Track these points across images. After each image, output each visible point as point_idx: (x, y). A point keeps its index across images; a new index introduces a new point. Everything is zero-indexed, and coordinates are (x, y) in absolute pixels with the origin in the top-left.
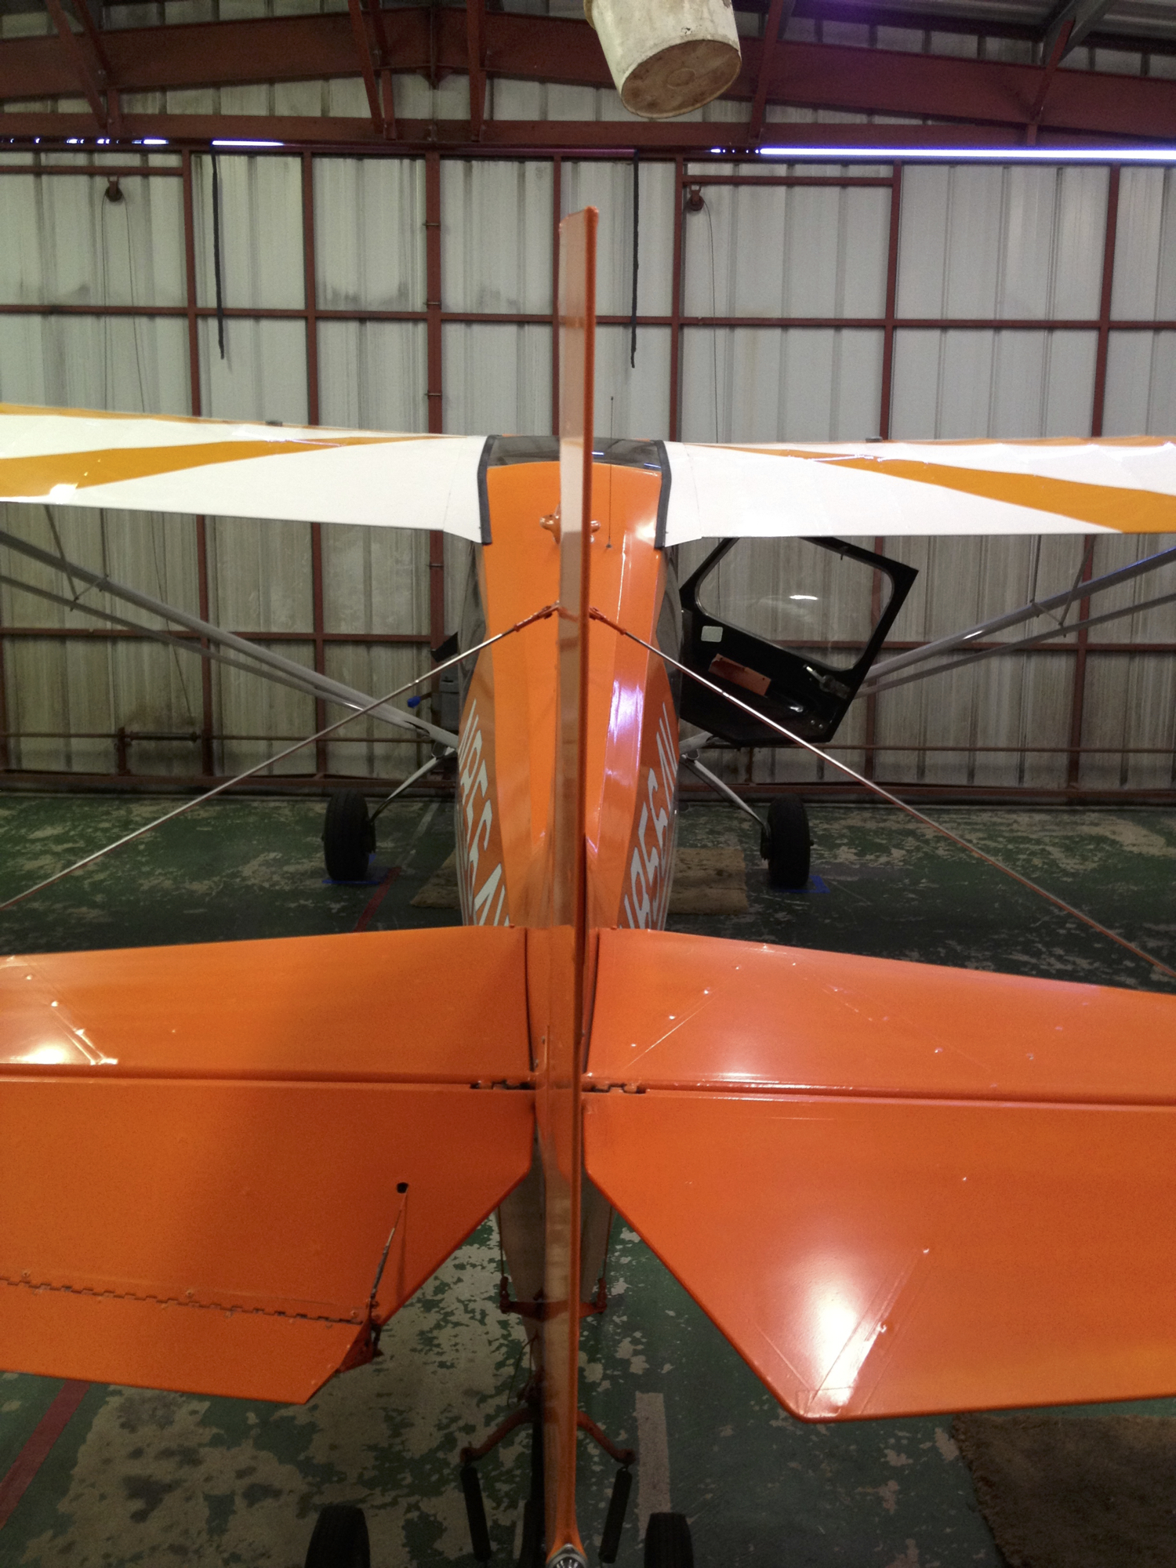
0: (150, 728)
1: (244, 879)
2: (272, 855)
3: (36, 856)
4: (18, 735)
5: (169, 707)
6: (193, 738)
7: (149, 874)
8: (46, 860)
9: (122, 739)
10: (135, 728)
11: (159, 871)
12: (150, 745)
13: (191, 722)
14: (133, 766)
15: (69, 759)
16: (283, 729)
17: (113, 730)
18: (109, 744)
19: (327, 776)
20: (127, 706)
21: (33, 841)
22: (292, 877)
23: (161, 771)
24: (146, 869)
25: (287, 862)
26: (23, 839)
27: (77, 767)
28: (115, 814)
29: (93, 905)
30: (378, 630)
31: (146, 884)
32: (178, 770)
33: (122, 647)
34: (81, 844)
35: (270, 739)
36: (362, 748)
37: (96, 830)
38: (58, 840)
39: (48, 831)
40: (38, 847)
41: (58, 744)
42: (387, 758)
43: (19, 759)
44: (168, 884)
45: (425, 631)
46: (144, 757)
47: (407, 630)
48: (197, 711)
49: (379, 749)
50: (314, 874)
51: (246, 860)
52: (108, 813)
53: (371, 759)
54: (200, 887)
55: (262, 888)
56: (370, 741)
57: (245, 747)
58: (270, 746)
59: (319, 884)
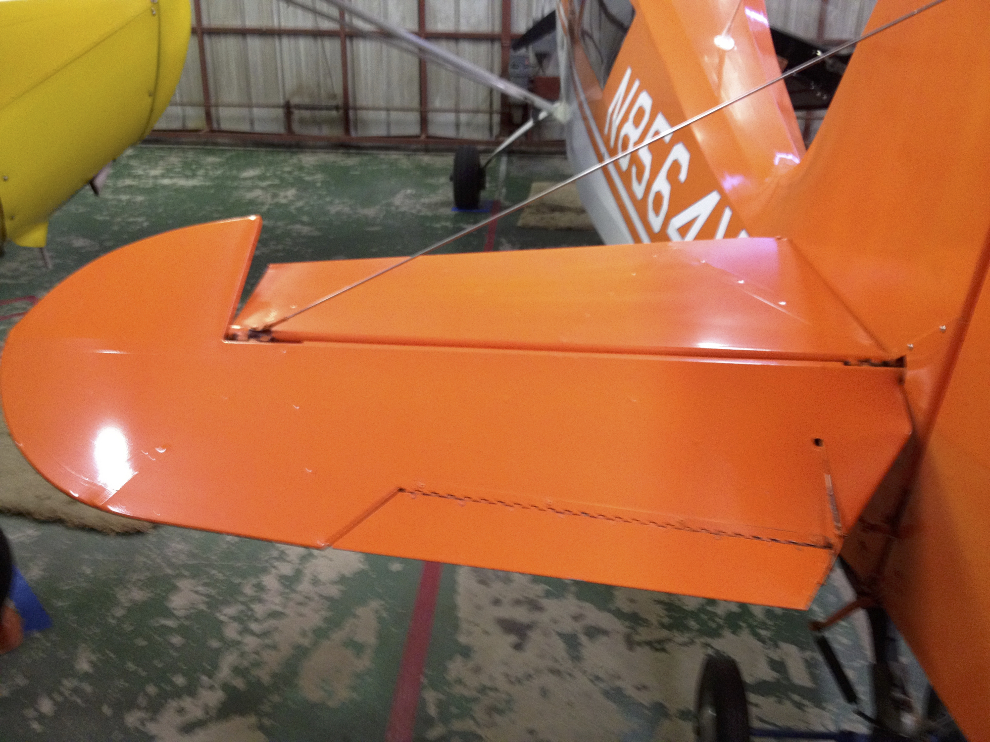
0: (307, 101)
1: (397, 207)
2: (409, 191)
3: (251, 189)
4: (217, 106)
5: (319, 86)
6: (337, 108)
7: (331, 203)
8: (257, 193)
9: (288, 108)
10: (295, 100)
11: (337, 201)
12: (306, 114)
13: (334, 96)
14: (296, 127)
15: (252, 122)
16: (397, 102)
17: (282, 102)
18: (280, 112)
19: (428, 137)
20: (290, 83)
21: (245, 179)
22: (429, 206)
23: (314, 131)
24: (328, 199)
25: (421, 196)
26: (235, 178)
27: (258, 128)
28: (291, 161)
29: (303, 223)
30: (464, 28)
31: (333, 210)
32: (325, 131)
33: (285, 41)
34: (277, 182)
35: (388, 110)
36: (451, 117)
37: (283, 172)
38: (262, 178)
39: (250, 173)
40: (249, 183)
41: (244, 111)
42: (469, 124)
43: (219, 124)
44: (347, 210)
45: (497, 29)
46: (302, 121)
47: (484, 28)
48: (338, 90)
49: (464, 117)
50: (444, 204)
51: (393, 193)
52: (285, 161)
53: (457, 125)
54: (370, 212)
55: (412, 214)
56: (457, 111)
57: (371, 115)
58: (388, 115)
59: (450, 211)
